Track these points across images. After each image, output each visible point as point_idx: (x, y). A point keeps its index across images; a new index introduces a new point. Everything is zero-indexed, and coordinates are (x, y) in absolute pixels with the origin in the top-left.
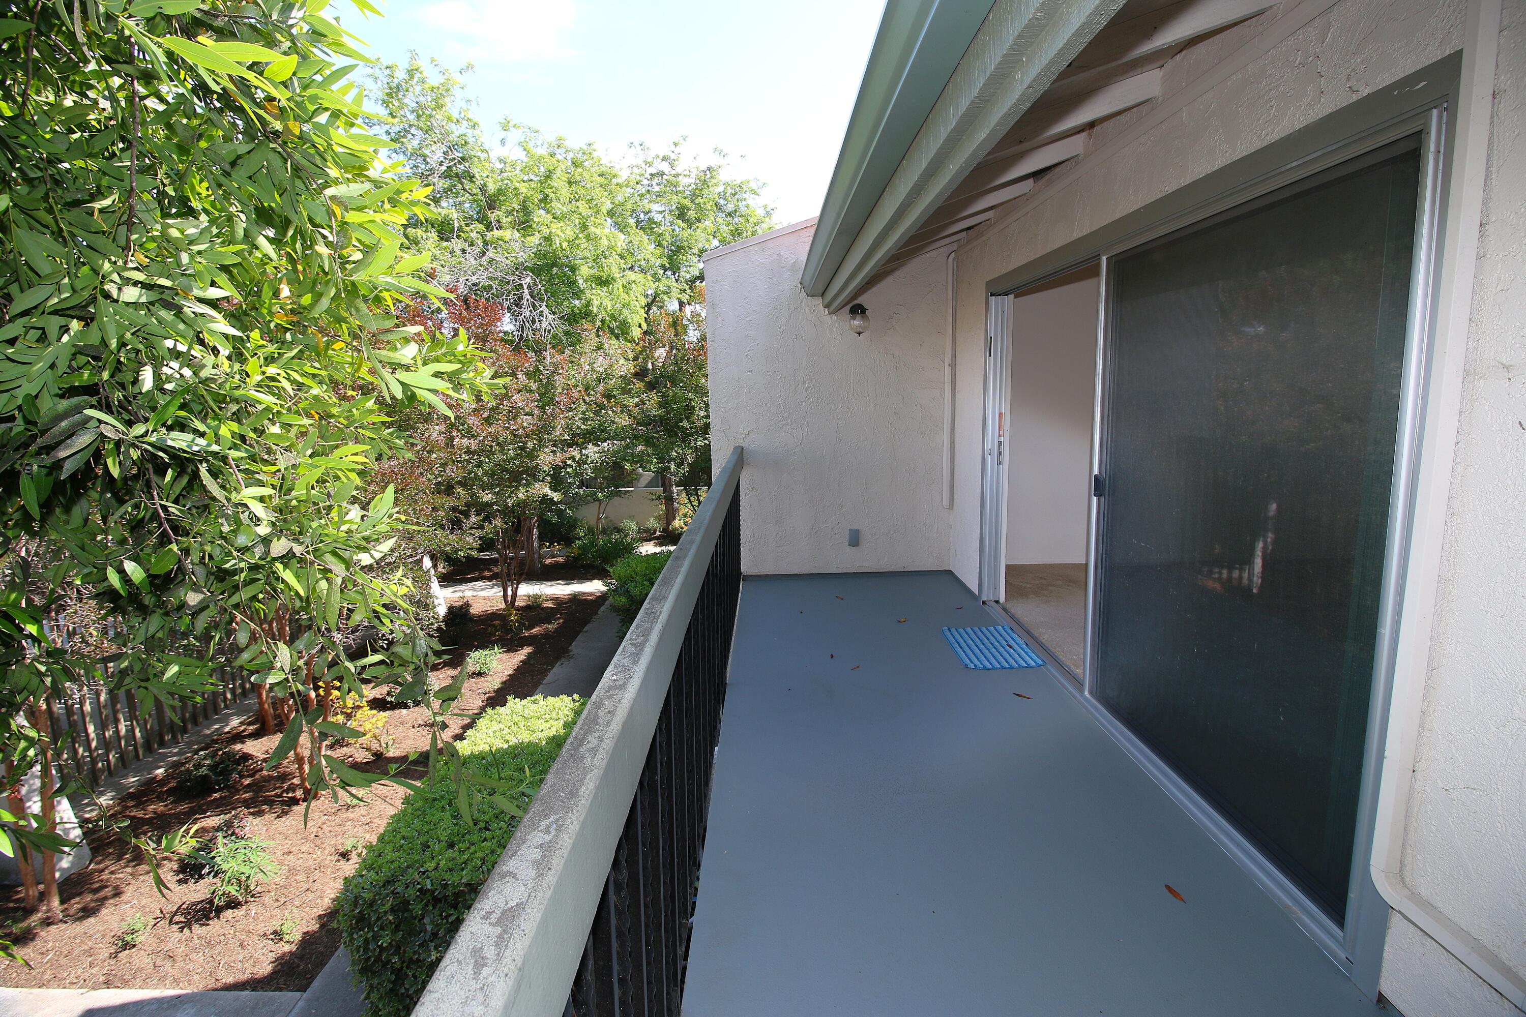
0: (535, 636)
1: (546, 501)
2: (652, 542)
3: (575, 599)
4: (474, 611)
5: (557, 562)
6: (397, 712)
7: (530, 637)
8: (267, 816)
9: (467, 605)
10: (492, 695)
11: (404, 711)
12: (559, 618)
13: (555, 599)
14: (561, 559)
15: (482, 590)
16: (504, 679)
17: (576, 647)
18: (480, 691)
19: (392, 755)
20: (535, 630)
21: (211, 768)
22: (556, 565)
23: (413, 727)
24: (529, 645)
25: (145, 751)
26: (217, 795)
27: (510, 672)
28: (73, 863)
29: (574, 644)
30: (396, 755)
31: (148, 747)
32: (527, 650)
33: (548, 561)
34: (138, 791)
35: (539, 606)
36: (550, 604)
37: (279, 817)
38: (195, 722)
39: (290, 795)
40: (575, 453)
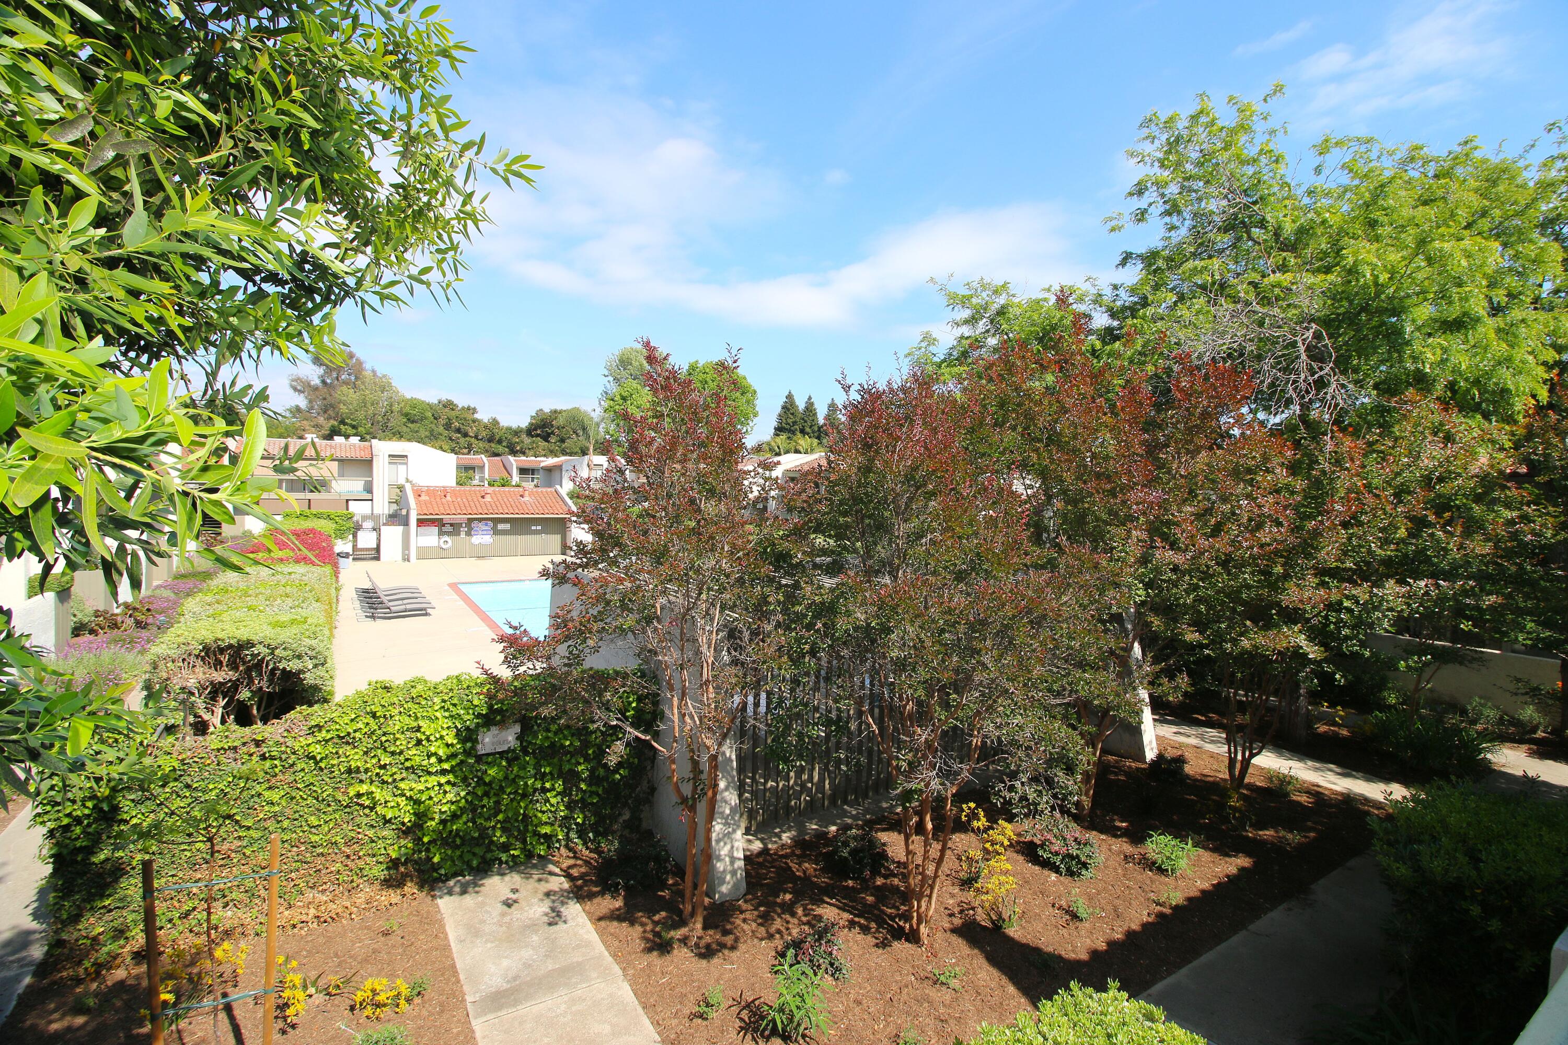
0: (1262, 843)
1: (1298, 655)
2: (1525, 747)
3: (1348, 801)
4: (1188, 769)
5: (1336, 734)
6: (1046, 872)
7: (1254, 841)
8: (869, 937)
9: (1180, 761)
10: (1167, 911)
11: (1053, 876)
12: (1310, 829)
13: (1316, 793)
14: (1344, 732)
15: (1212, 742)
16: (1194, 893)
17: (1323, 890)
18: (1152, 896)
19: (1011, 934)
20: (1267, 834)
21: (854, 852)
22: (1334, 739)
23: (1053, 906)
24: (1248, 854)
25: (830, 803)
26: (850, 883)
27: (1206, 886)
28: (730, 890)
29: (1322, 882)
30: (1016, 937)
31: (833, 799)
32: (1243, 861)
33: (1323, 728)
34: (811, 841)
35: (1287, 795)
36: (1303, 799)
37: (877, 945)
38: (877, 791)
39: (901, 923)
40: (1362, 592)
